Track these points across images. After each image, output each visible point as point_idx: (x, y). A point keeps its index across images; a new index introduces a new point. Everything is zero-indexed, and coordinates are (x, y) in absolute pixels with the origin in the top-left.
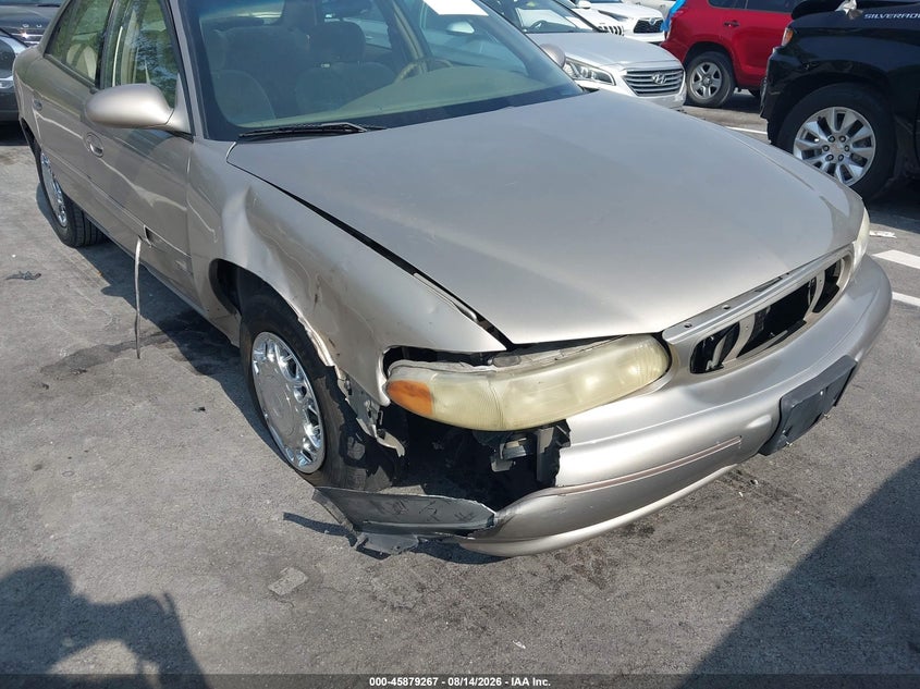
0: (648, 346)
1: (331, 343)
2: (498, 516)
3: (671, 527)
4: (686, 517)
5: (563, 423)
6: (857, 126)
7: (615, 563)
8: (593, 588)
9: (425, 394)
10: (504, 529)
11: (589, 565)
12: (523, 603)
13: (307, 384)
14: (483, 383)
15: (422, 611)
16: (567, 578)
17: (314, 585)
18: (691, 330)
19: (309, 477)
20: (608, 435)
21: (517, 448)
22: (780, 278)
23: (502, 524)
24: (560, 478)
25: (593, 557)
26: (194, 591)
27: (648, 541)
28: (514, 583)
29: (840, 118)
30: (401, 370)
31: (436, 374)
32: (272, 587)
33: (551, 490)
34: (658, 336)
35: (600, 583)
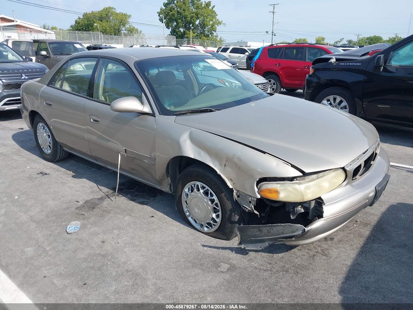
0: (341, 171)
1: (231, 180)
2: (307, 229)
3: (339, 237)
4: (342, 234)
5: (320, 198)
6: (341, 102)
7: (327, 249)
8: (324, 257)
9: (277, 192)
10: (308, 233)
11: (319, 251)
12: (306, 264)
13: (215, 197)
14: (297, 186)
15: (275, 270)
16: (314, 255)
17: (232, 268)
18: (351, 166)
19: (209, 234)
20: (334, 201)
21: (300, 209)
22: (368, 150)
23: (308, 231)
24: (324, 215)
25: (319, 248)
26: (193, 274)
27: (334, 242)
28: (299, 259)
29: (335, 99)
30: (264, 185)
31: (279, 185)
32: (219, 269)
33: (322, 219)
34: (343, 168)
35: (326, 255)
